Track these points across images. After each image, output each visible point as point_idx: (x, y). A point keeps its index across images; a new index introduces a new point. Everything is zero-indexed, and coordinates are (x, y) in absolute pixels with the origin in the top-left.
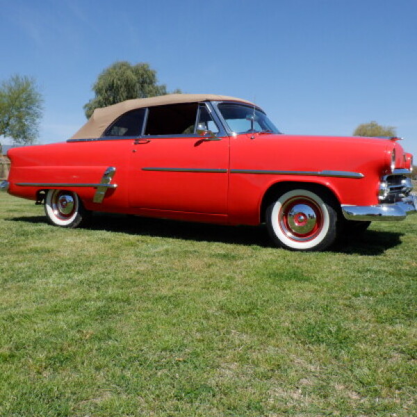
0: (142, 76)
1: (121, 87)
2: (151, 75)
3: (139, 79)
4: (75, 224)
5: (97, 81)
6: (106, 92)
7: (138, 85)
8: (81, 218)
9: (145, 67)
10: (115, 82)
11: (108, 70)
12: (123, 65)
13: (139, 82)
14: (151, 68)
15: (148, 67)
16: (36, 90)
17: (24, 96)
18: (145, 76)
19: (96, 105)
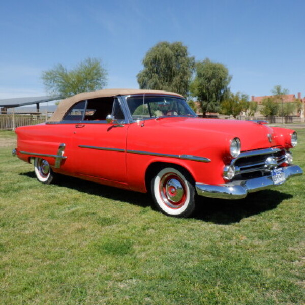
0: (177, 51)
1: (162, 60)
2: (184, 50)
3: (174, 53)
4: (50, 182)
5: (145, 57)
6: (151, 65)
7: (174, 58)
8: (52, 178)
9: (180, 44)
10: (157, 58)
11: (153, 49)
12: (164, 44)
13: (174, 56)
14: (184, 45)
15: (182, 44)
16: (102, 67)
17: (95, 71)
18: (179, 51)
19: (144, 74)
